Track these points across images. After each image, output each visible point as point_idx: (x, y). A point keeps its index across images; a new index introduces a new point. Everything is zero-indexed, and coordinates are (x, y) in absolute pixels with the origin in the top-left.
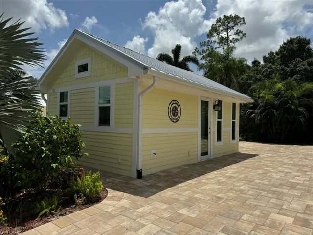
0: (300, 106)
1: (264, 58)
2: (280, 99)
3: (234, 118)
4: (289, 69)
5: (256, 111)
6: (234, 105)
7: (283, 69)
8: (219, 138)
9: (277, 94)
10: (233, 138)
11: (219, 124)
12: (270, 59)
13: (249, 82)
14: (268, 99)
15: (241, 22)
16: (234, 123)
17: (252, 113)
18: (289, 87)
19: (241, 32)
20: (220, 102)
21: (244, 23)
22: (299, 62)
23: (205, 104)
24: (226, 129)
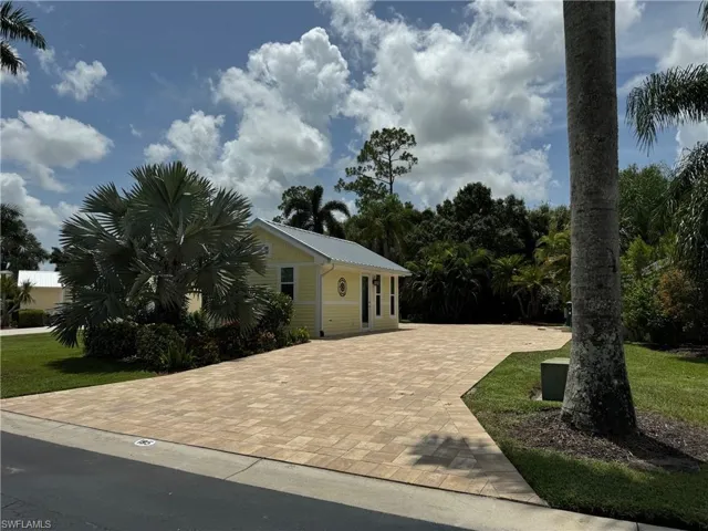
0: (474, 276)
1: (438, 207)
2: (450, 267)
3: (393, 292)
4: (465, 228)
5: (424, 283)
6: (393, 279)
7: (458, 227)
8: (378, 313)
9: (448, 262)
10: (393, 313)
11: (378, 298)
12: (445, 210)
13: (418, 242)
14: (436, 269)
15: (410, 142)
16: (392, 298)
17: (420, 285)
18: (462, 254)
19: (409, 155)
20: (378, 277)
21: (414, 143)
22: (477, 219)
23: (365, 280)
24: (385, 303)
